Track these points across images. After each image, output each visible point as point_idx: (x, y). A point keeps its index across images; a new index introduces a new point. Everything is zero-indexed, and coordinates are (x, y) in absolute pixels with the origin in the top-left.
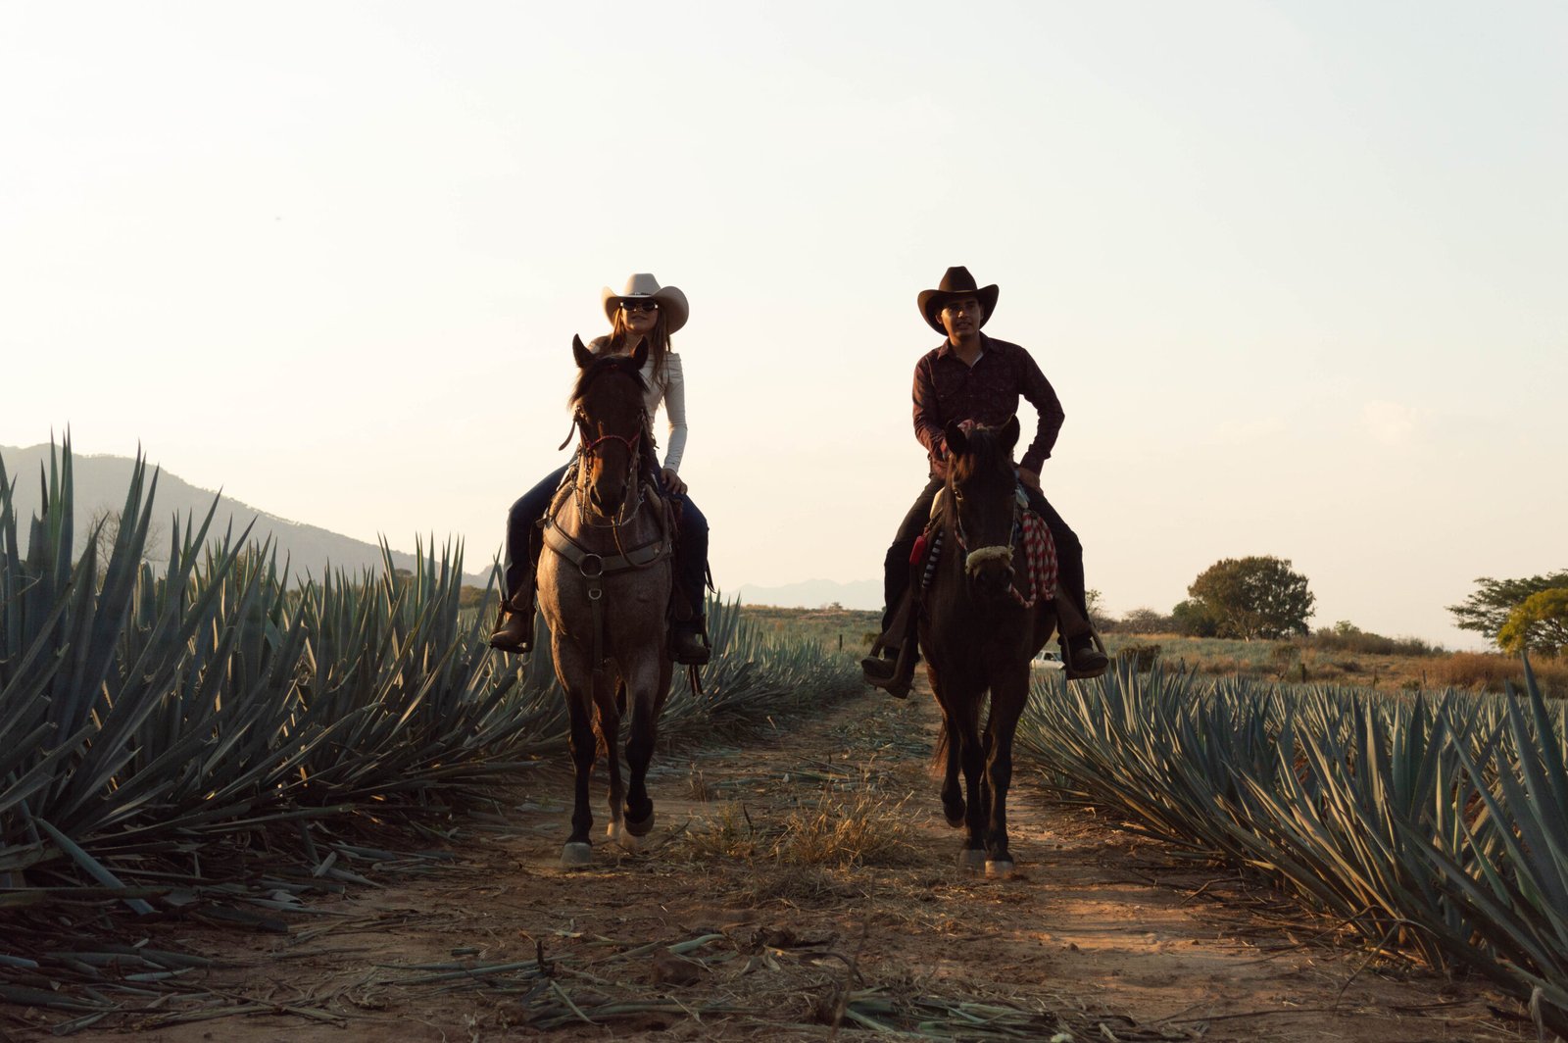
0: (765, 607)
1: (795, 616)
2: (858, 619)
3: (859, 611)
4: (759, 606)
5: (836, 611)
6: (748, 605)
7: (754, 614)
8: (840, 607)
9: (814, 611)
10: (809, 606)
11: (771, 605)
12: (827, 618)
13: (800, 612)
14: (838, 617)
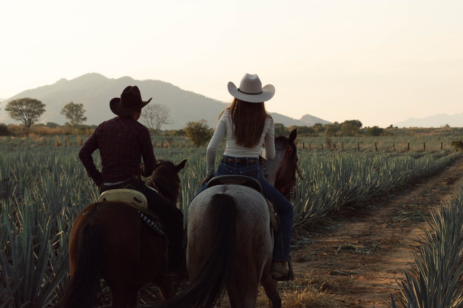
0: (417, 128)
1: (429, 131)
2: (456, 131)
3: (456, 128)
4: (415, 128)
5: (446, 128)
6: (410, 127)
7: (412, 131)
8: (449, 126)
9: (437, 128)
10: (435, 126)
11: (419, 127)
12: (443, 131)
13: (432, 129)
14: (447, 131)
